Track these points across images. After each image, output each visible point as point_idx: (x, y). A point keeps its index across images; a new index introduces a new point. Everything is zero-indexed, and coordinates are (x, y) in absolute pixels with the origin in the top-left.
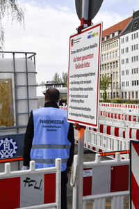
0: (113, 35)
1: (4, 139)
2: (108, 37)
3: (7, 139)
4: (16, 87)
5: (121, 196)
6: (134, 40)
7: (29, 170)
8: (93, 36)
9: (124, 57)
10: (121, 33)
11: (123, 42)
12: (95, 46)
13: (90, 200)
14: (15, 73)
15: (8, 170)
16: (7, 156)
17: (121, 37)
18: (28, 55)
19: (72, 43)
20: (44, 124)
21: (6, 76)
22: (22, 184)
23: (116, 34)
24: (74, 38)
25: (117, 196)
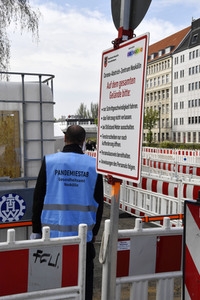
0: (163, 52)
1: (7, 196)
2: (156, 55)
4: (26, 122)
5: (170, 278)
6: (193, 60)
7: (42, 240)
9: (177, 83)
10: (175, 50)
11: (176, 62)
12: (137, 67)
13: (126, 283)
14: (24, 103)
15: (11, 239)
17: (174, 56)
18: (44, 78)
19: (105, 62)
20: (61, 177)
21: (11, 107)
22: (31, 258)
23: (168, 51)
24: (109, 55)
25: (164, 279)
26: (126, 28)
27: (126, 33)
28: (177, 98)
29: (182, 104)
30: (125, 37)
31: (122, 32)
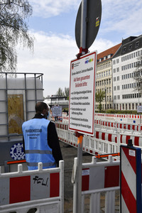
0: (107, 57)
1: (17, 144)
2: (102, 59)
3: (19, 144)
4: (27, 101)
5: (113, 191)
6: (124, 62)
7: (38, 170)
8: (89, 61)
9: (115, 75)
10: (113, 56)
11: (114, 63)
12: (91, 69)
13: (87, 194)
14: (26, 90)
15: (20, 170)
16: (19, 158)
17: (113, 60)
18: (37, 76)
19: (72, 66)
21: (18, 92)
22: (32, 181)
23: (109, 57)
24: (74, 63)
25: (109, 191)
26: (84, 48)
27: (84, 50)
28: (116, 84)
29: (118, 87)
30: (83, 53)
31: (82, 50)
